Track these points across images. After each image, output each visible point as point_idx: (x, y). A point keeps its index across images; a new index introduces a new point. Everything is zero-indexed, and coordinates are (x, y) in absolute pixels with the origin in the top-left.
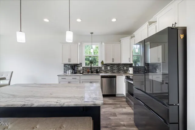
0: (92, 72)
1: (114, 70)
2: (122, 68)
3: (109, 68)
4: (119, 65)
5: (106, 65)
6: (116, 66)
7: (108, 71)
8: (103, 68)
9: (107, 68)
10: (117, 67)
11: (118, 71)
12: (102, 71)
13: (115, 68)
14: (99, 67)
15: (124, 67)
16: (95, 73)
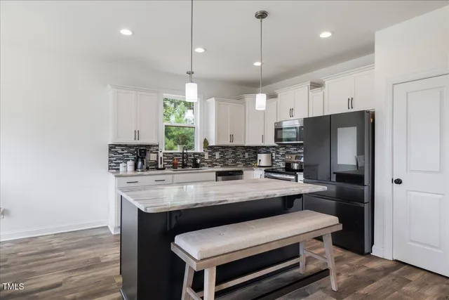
0: (184, 166)
1: (228, 159)
2: (241, 156)
3: (217, 155)
4: (235, 148)
5: (213, 149)
6: (231, 151)
7: (216, 161)
8: (207, 156)
9: (215, 155)
10: (233, 153)
11: (234, 162)
12: (204, 162)
13: (229, 154)
14: (199, 154)
15: (244, 153)
16: (191, 168)
